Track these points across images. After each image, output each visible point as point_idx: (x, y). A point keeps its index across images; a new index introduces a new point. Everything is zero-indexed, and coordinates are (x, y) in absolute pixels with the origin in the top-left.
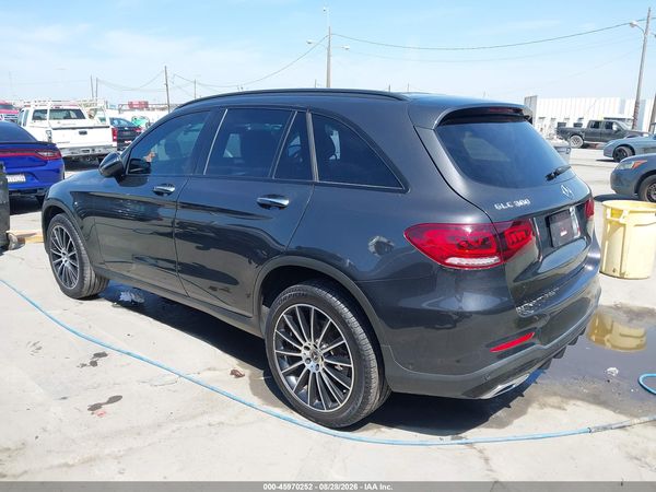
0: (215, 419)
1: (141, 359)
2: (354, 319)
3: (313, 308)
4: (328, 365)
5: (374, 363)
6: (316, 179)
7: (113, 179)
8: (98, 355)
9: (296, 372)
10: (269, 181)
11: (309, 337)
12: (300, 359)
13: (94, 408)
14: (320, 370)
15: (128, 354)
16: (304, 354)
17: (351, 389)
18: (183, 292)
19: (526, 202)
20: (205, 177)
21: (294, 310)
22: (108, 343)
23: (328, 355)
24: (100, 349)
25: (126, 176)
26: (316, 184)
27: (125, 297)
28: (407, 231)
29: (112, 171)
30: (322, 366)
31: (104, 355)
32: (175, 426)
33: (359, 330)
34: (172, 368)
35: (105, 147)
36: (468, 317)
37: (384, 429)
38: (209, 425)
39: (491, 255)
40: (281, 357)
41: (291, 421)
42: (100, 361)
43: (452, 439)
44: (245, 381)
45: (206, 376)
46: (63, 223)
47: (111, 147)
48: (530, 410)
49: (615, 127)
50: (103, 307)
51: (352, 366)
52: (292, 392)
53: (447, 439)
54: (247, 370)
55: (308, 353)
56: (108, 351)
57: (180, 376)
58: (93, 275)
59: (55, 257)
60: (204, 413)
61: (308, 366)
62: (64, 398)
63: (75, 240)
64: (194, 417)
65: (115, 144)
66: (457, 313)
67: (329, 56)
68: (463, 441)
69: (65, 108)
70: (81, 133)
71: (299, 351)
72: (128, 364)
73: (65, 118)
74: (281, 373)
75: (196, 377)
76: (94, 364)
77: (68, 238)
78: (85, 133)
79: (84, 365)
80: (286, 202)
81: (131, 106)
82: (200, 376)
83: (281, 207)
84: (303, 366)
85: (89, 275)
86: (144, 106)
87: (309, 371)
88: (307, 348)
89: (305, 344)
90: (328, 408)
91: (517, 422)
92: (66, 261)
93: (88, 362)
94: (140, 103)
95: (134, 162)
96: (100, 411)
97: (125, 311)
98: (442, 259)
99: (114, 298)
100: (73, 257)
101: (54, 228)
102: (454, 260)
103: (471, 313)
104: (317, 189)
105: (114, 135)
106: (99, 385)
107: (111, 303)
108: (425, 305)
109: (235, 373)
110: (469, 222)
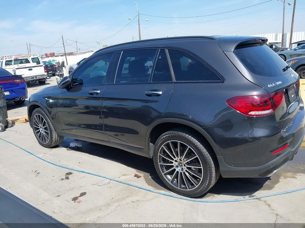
0: (135, 199)
1: (90, 174)
2: (201, 145)
3: (179, 142)
4: (188, 168)
5: (213, 165)
6: (174, 80)
7: (65, 90)
8: (68, 174)
9: (171, 173)
10: (149, 83)
11: (178, 156)
12: (173, 166)
13: (75, 199)
14: (184, 171)
15: (82, 172)
16: (175, 164)
17: (202, 179)
18: (107, 140)
19: (280, 83)
20: (114, 84)
21: (168, 144)
22: (71, 168)
23: (188, 163)
24: (68, 171)
25: (72, 87)
26: (175, 83)
27: (72, 145)
28: (228, 101)
29: (65, 85)
30: (185, 168)
31: (70, 173)
32: (117, 204)
33: (204, 150)
34: (105, 176)
35: (41, 75)
36: (258, 139)
37: (216, 195)
38: (133, 202)
39: (269, 109)
40: (162, 166)
41: (171, 196)
42: (70, 176)
43: (249, 197)
44: (142, 179)
45: (123, 179)
46: (39, 112)
47: (44, 75)
48: (280, 180)
49: (274, 47)
50: (62, 151)
51: (202, 168)
52: (170, 183)
53: (247, 197)
54: (141, 174)
55: (177, 163)
56: (72, 171)
57: (111, 180)
58: (57, 136)
59: (36, 129)
60: (128, 197)
61: (177, 170)
62: (59, 196)
63: (46, 120)
64: (124, 199)
65: (46, 74)
66: (252, 138)
67: (139, 24)
68: (255, 197)
69: (20, 58)
70: (29, 70)
71: (172, 163)
72: (84, 177)
73: (20, 63)
74: (163, 174)
75: (118, 179)
76: (67, 178)
77: (42, 119)
78: (31, 69)
79: (63, 179)
80: (161, 93)
81: (47, 56)
82: (120, 179)
83: (158, 95)
84: (175, 170)
85: (55, 136)
86: (53, 55)
87: (178, 172)
88: (176, 161)
89: (175, 159)
90: (189, 189)
91: (276, 186)
92: (42, 130)
93: (64, 177)
94: (51, 54)
95: (74, 81)
96: (78, 200)
97: (74, 151)
98: (247, 113)
99: (67, 146)
100: (45, 129)
101: (35, 115)
102: (252, 113)
103: (260, 138)
104: (176, 85)
105: (45, 69)
106: (73, 188)
107: (66, 149)
108: (237, 136)
109: (136, 176)
110: (255, 94)
